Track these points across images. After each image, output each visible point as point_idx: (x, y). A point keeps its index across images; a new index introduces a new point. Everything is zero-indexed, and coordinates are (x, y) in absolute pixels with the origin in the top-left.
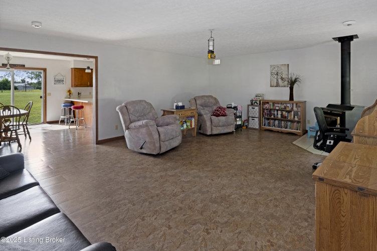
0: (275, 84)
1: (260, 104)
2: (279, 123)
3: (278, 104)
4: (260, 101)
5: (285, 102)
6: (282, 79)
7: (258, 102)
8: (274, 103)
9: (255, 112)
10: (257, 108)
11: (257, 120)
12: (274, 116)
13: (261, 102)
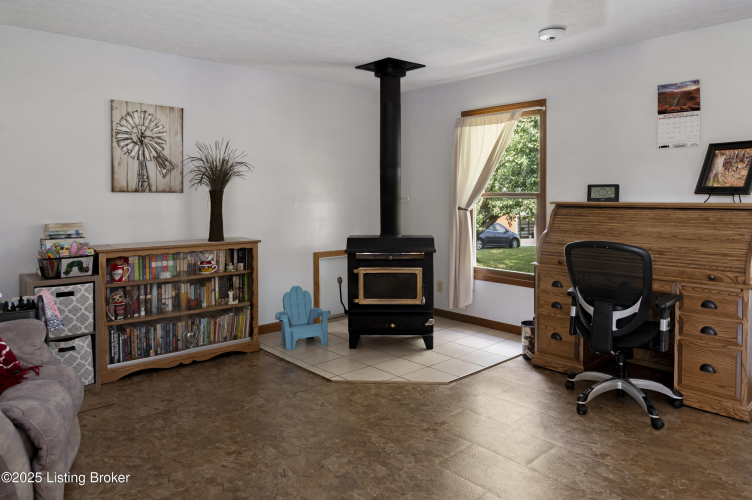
0: (133, 182)
1: (96, 271)
2: (167, 333)
3: (164, 257)
4: (96, 257)
5: (193, 249)
6: (161, 161)
7: (88, 263)
8: (147, 255)
9: (75, 310)
10: (84, 291)
11: (83, 345)
12: (148, 312)
13: (102, 259)
